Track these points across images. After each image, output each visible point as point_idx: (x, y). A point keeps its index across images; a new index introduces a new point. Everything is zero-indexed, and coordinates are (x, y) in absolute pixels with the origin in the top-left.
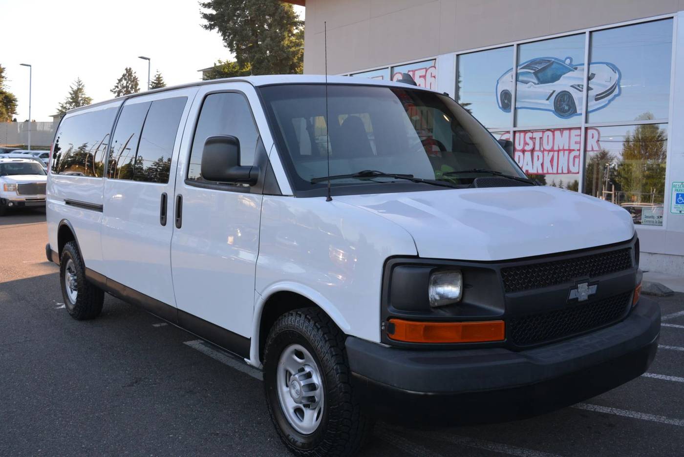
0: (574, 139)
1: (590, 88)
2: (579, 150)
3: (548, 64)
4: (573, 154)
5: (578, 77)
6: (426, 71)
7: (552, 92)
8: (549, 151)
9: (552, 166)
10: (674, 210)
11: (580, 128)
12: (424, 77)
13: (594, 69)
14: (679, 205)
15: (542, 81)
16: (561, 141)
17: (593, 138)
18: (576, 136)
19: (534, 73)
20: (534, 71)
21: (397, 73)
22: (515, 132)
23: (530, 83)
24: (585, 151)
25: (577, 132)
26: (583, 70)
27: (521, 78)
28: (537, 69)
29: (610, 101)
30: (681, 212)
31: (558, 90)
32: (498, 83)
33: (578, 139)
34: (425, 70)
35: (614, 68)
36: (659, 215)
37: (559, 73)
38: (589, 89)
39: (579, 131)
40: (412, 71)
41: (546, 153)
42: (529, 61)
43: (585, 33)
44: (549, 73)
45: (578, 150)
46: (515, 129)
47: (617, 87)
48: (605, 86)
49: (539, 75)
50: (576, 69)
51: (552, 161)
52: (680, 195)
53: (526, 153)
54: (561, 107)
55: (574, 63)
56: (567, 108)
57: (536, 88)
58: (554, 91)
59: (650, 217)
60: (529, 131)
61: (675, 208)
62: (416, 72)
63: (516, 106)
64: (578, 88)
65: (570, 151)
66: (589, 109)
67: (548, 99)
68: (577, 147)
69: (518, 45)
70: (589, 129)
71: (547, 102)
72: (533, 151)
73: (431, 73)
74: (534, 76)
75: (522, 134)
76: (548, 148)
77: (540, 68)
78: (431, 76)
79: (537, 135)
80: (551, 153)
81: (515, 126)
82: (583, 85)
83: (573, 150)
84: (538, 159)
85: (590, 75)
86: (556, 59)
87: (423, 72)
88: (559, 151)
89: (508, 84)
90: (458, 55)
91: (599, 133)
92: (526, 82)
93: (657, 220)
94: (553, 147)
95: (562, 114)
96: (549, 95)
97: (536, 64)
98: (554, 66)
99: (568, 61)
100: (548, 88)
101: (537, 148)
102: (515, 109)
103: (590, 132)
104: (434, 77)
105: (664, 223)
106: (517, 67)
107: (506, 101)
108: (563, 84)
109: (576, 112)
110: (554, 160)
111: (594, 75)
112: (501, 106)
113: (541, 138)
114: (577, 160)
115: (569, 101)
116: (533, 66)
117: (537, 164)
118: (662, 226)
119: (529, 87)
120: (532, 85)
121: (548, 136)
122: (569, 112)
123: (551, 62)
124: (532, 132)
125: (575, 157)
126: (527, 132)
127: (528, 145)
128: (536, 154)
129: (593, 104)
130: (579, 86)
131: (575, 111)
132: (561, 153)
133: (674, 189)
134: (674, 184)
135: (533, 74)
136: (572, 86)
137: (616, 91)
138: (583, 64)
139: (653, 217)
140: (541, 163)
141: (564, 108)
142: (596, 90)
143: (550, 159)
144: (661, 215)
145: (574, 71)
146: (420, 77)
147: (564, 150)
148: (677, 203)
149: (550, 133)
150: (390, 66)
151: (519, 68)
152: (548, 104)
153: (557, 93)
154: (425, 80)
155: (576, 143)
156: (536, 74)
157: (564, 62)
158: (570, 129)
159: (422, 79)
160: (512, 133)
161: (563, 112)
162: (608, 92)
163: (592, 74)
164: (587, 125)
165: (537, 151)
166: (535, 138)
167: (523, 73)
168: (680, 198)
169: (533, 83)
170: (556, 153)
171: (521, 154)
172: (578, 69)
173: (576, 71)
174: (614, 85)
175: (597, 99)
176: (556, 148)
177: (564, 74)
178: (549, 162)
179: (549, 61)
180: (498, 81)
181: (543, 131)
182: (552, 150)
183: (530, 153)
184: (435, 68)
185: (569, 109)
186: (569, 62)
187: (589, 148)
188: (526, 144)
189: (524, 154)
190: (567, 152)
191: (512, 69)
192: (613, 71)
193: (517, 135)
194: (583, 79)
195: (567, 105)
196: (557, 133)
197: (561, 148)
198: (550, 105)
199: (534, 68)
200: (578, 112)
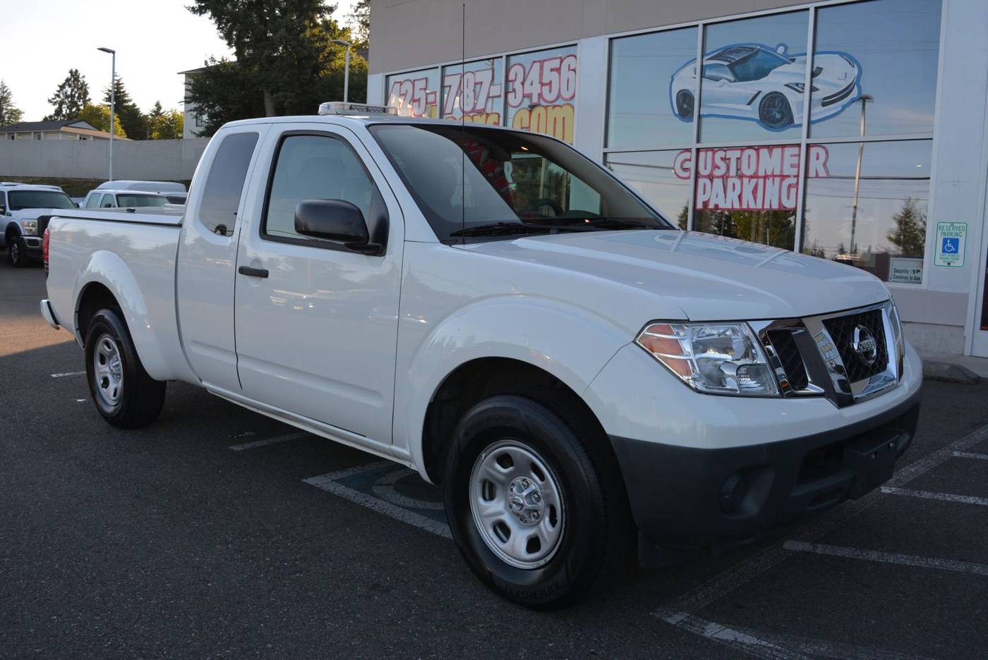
0: (789, 160)
1: (815, 88)
2: (798, 176)
3: (751, 53)
4: (787, 182)
5: (799, 71)
6: (561, 62)
7: (755, 93)
8: (751, 177)
9: (755, 198)
10: (939, 262)
11: (799, 145)
12: (558, 70)
13: (821, 61)
14: (947, 254)
15: (740, 78)
16: (770, 162)
17: (818, 159)
18: (792, 156)
19: (728, 66)
20: (728, 63)
21: (515, 65)
22: (698, 150)
23: (722, 80)
24: (806, 177)
25: (795, 150)
26: (805, 62)
27: (708, 73)
28: (733, 61)
29: (844, 107)
30: (949, 264)
31: (766, 91)
32: (673, 79)
33: (795, 160)
34: (559, 61)
35: (852, 61)
36: (916, 269)
37: (767, 67)
38: (813, 89)
39: (798, 148)
40: (540, 61)
41: (746, 180)
42: (722, 49)
43: (808, 9)
44: (752, 66)
45: (795, 176)
46: (699, 146)
47: (856, 86)
48: (836, 85)
49: (737, 69)
50: (793, 60)
51: (755, 191)
52: (949, 241)
53: (715, 180)
54: (770, 115)
55: (789, 52)
56: (778, 116)
57: (731, 87)
58: (759, 92)
59: (901, 272)
60: (721, 149)
61: (941, 258)
62: (546, 63)
63: (701, 113)
64: (796, 87)
65: (783, 177)
66: (813, 119)
67: (749, 104)
68: (794, 171)
69: (705, 25)
70: (813, 146)
71: (749, 108)
72: (725, 178)
73: (569, 65)
74: (729, 71)
75: (710, 154)
76: (750, 172)
77: (737, 59)
78: (569, 70)
79: (733, 155)
80: (754, 181)
81: (698, 141)
82: (804, 85)
83: (788, 176)
84: (734, 189)
85: (814, 70)
86: (762, 46)
87: (556, 64)
88: (765, 177)
89: (688, 80)
90: (611, 39)
91: (827, 152)
92: (717, 79)
93: (913, 275)
94: (756, 172)
95: (771, 125)
96: (752, 97)
97: (731, 52)
98: (760, 56)
99: (781, 50)
100: (749, 88)
101: (733, 172)
102: (700, 116)
103: (813, 151)
104: (574, 70)
105: (924, 280)
106: (702, 57)
107: (685, 106)
108: (774, 82)
109: (793, 122)
110: (758, 191)
111: (820, 70)
112: (677, 112)
113: (738, 159)
114: (793, 191)
115: (782, 106)
116: (727, 55)
117: (733, 196)
118: (920, 283)
119: (721, 87)
120: (725, 84)
121: (749, 156)
122: (782, 122)
123: (755, 51)
124: (725, 151)
125: (790, 186)
126: (717, 151)
127: (719, 168)
128: (730, 181)
129: (819, 112)
130: (797, 84)
131: (792, 120)
132: (769, 182)
133: (939, 232)
134: (940, 224)
135: (727, 68)
136: (787, 85)
137: (854, 94)
138: (805, 54)
139: (906, 271)
140: (739, 193)
141: (774, 116)
142: (824, 91)
143: (752, 189)
144: (919, 269)
145: (790, 64)
146: (552, 70)
147: (773, 176)
148: (944, 251)
149: (752, 153)
150: (504, 54)
151: (706, 58)
152: (750, 111)
153: (764, 96)
154: (560, 74)
155: (792, 166)
156: (732, 67)
157: (775, 50)
158: (783, 146)
159: (555, 74)
160: (694, 152)
161: (773, 122)
162: (841, 95)
163: (818, 68)
164: (809, 141)
165: (732, 177)
166: (729, 159)
167: (711, 66)
168: (949, 245)
169: (726, 79)
170: (761, 181)
171: (707, 181)
172: (797, 61)
173: (793, 64)
174: (851, 84)
175: (824, 105)
176: (761, 173)
177: (775, 67)
178: (751, 194)
179: (753, 49)
180: (672, 76)
181: (741, 149)
182: (755, 176)
183: (721, 180)
184: (575, 57)
185: (781, 120)
186: (783, 51)
187: (812, 173)
188: (715, 167)
189: (712, 181)
190: (777, 180)
191: (696, 59)
192: (850, 64)
193: (702, 154)
194: (804, 76)
195: (779, 112)
196: (764, 152)
197: (769, 173)
198: (753, 111)
199: (729, 59)
200: (796, 122)
